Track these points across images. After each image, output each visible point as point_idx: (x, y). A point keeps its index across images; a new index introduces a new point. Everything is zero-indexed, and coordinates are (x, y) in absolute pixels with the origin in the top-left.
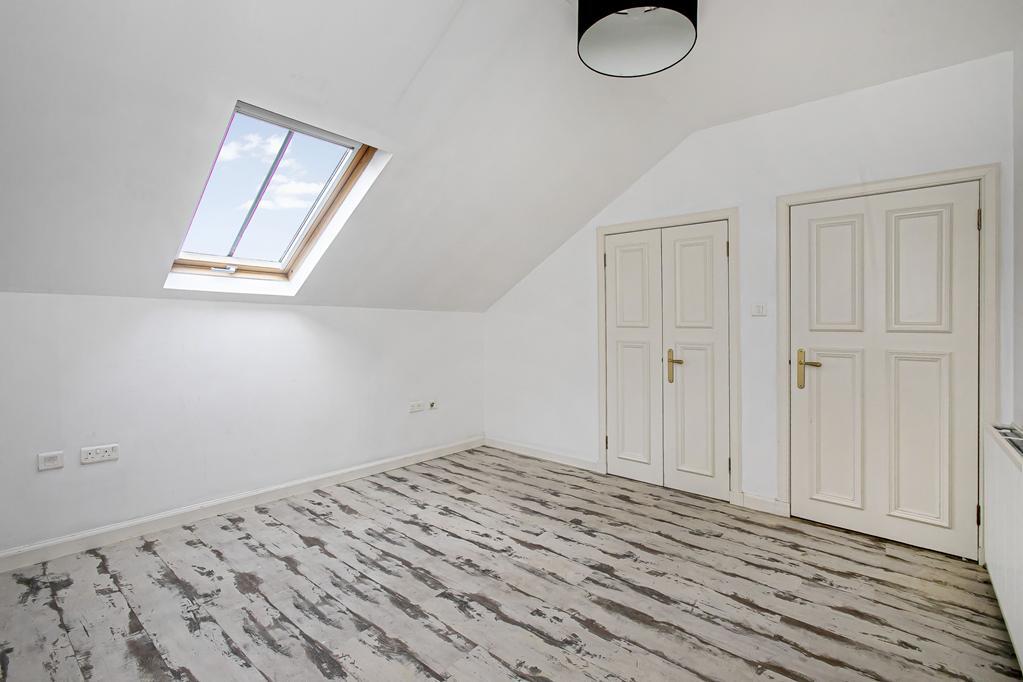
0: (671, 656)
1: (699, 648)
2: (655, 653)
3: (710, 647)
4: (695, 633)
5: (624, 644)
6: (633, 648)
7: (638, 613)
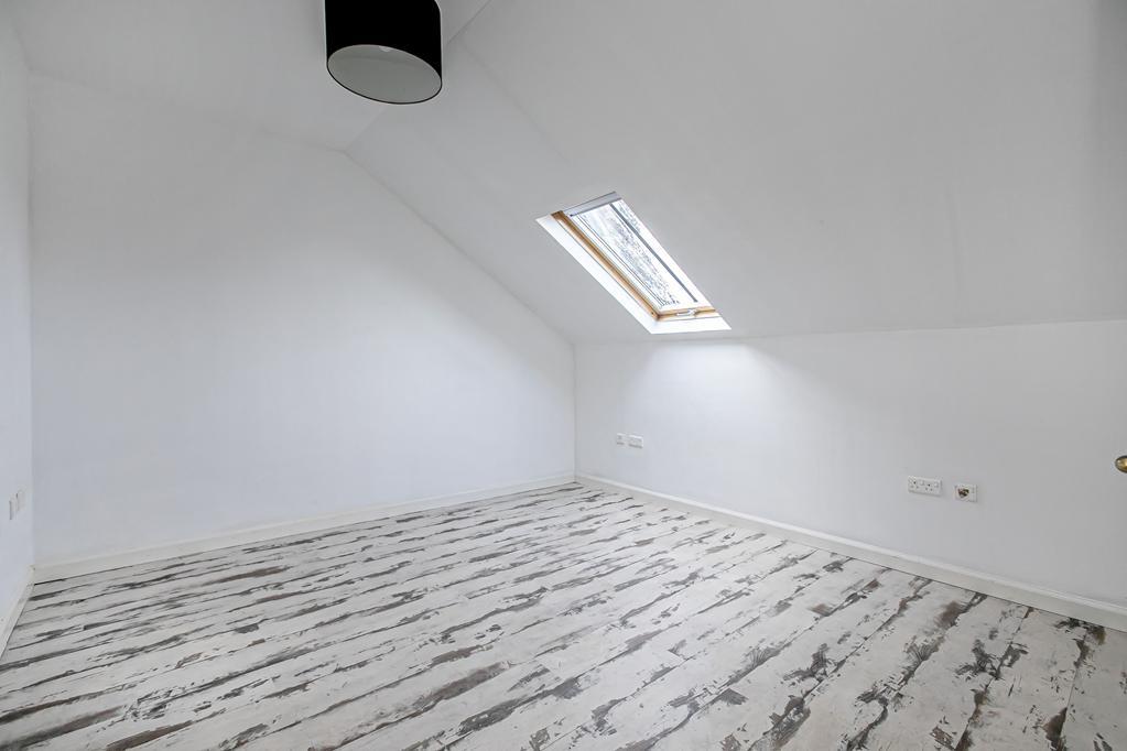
0: (384, 691)
1: (378, 718)
2: (397, 683)
3: (374, 727)
4: (400, 724)
5: (422, 667)
6: (414, 671)
7: (462, 691)
